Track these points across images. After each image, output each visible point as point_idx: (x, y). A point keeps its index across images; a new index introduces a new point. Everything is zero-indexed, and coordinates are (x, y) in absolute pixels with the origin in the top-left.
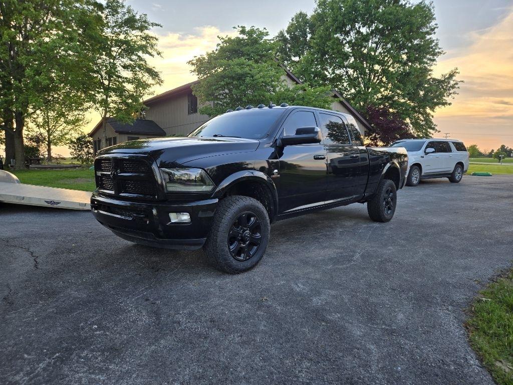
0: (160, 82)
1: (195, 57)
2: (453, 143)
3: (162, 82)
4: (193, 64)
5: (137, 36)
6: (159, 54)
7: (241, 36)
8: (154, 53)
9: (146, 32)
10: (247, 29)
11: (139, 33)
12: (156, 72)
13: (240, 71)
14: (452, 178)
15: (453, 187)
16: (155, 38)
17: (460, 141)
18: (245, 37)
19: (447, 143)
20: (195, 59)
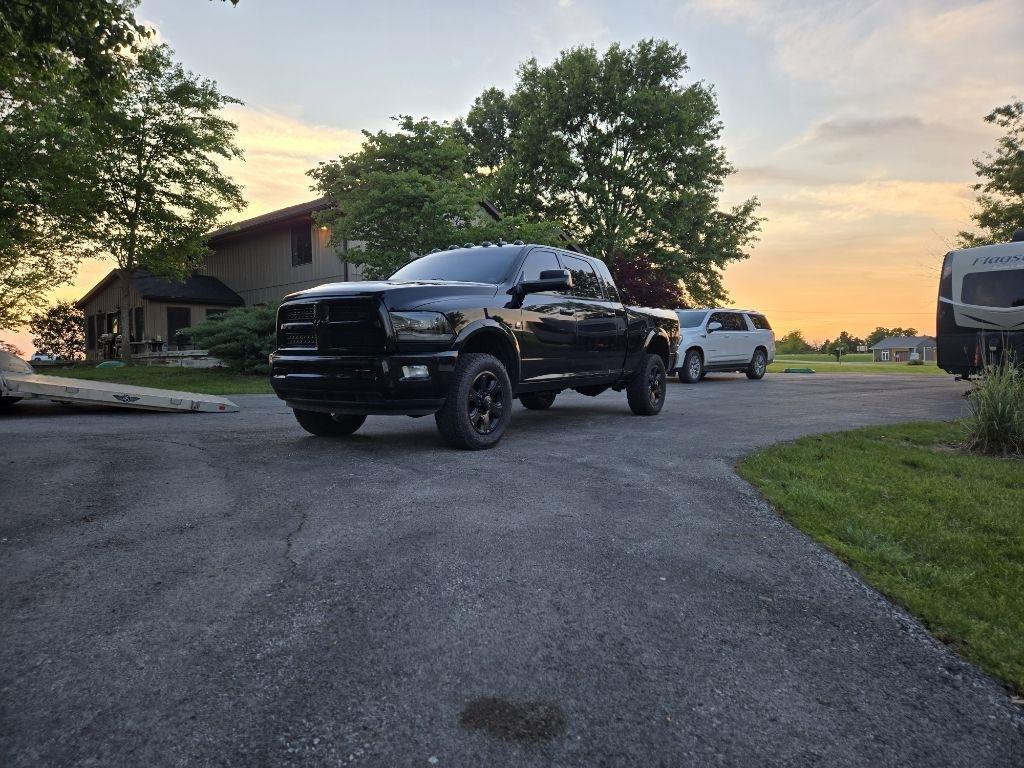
0: (240, 204)
1: (321, 163)
2: (751, 316)
3: (244, 204)
4: (317, 176)
5: (194, 119)
6: (237, 152)
7: (406, 133)
8: (229, 152)
9: (213, 112)
10: (415, 121)
11: (199, 114)
12: (234, 187)
13: (412, 192)
14: (750, 371)
15: (754, 384)
16: (231, 125)
17: (759, 311)
18: (412, 134)
19: (740, 316)
20: (321, 167)
